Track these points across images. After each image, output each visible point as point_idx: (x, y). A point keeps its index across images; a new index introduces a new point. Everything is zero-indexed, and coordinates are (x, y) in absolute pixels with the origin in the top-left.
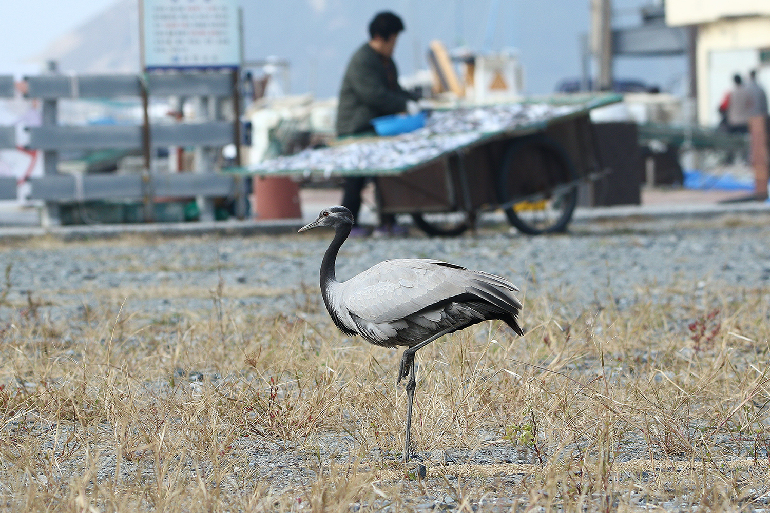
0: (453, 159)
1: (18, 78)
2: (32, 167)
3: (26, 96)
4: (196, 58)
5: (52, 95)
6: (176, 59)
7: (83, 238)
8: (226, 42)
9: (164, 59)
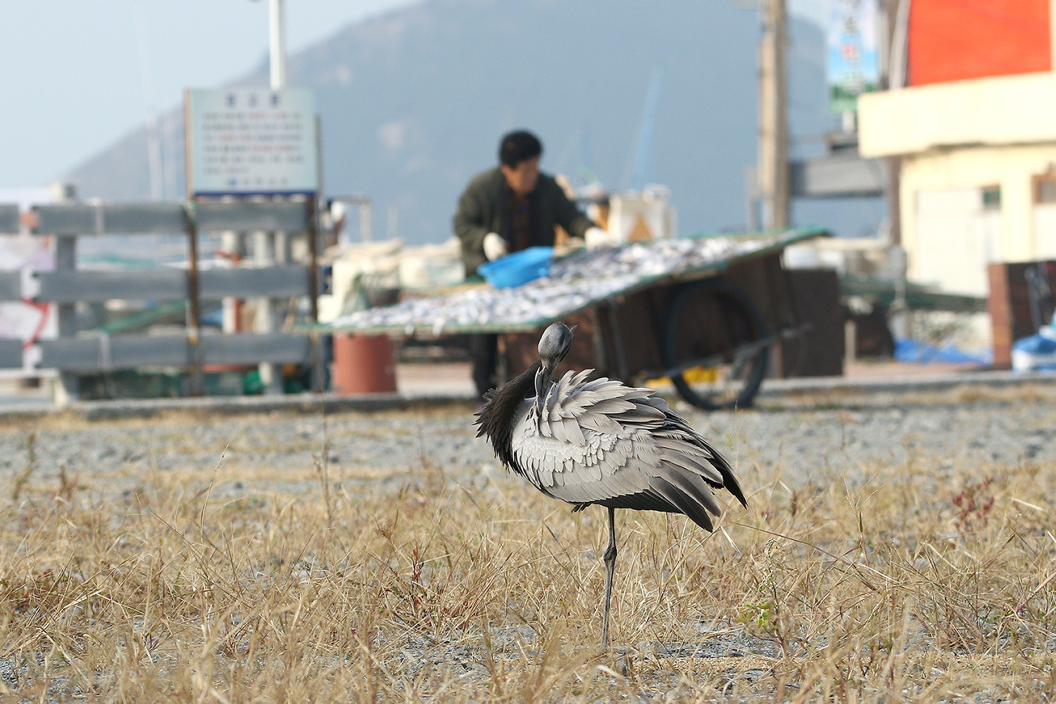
0: (603, 309)
1: (25, 207)
2: (42, 325)
3: (35, 231)
4: (259, 182)
5: (68, 231)
6: (233, 182)
7: (114, 416)
8: (299, 159)
9: (217, 183)
